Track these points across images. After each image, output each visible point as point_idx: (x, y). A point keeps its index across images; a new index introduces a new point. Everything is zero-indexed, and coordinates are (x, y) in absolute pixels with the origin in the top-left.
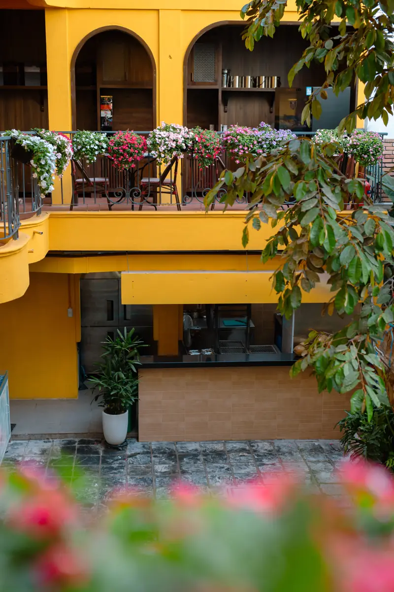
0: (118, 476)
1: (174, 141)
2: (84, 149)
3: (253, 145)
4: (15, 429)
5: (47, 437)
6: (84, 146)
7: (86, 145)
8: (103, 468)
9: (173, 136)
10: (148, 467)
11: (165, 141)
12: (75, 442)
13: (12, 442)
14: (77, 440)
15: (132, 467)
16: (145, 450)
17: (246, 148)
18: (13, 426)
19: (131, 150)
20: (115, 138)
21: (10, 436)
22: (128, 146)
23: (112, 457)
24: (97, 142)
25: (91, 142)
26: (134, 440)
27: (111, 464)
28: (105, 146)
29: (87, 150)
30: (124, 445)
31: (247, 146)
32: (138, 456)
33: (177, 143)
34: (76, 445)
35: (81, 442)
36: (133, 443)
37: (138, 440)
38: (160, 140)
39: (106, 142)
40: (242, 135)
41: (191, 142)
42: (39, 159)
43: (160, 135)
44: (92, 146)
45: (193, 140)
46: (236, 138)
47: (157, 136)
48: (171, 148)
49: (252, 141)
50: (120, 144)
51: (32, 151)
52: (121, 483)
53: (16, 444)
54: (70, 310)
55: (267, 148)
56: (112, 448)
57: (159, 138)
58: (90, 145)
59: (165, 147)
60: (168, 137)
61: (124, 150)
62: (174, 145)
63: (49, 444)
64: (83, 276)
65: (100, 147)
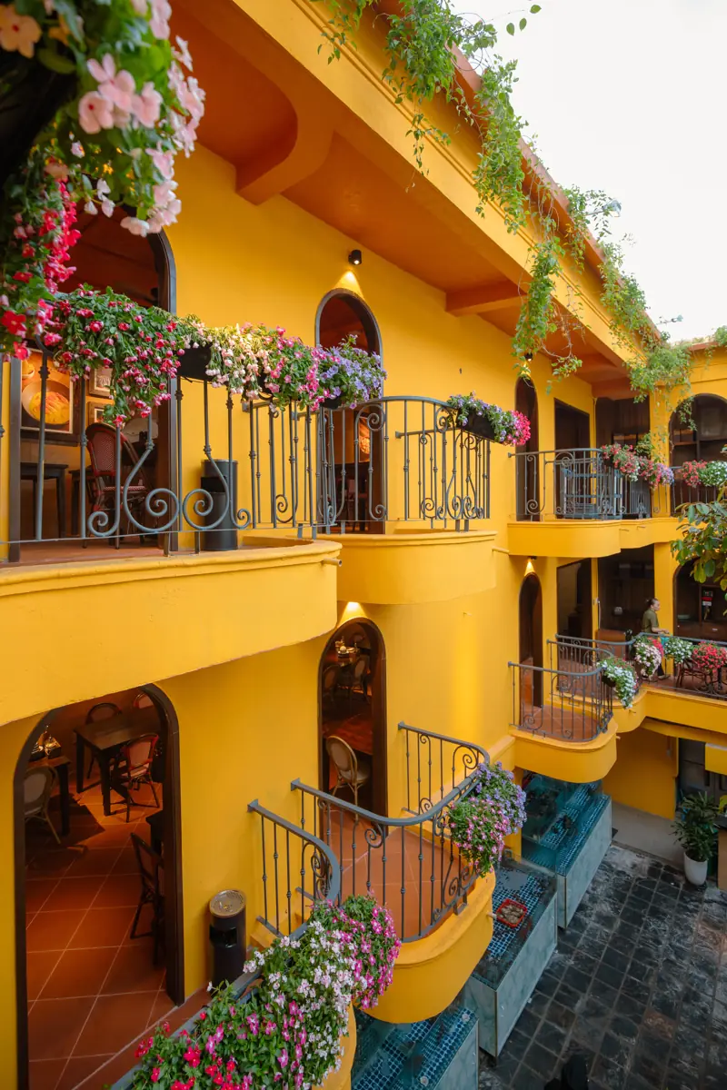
0: (690, 919)
4: (616, 836)
5: (640, 853)
8: (679, 905)
10: (720, 922)
12: (661, 866)
13: (612, 846)
14: (664, 864)
15: (705, 916)
16: (723, 900)
18: (614, 832)
20: (700, 648)
21: (610, 842)
23: (690, 896)
24: (683, 650)
26: (714, 884)
27: (687, 903)
28: (690, 653)
30: (703, 887)
32: (714, 904)
34: (662, 869)
35: (667, 868)
36: (713, 887)
37: (717, 885)
39: (691, 650)
42: (620, 688)
51: (615, 682)
52: (691, 930)
53: (615, 849)
54: (668, 752)
56: (691, 887)
61: (706, 659)
63: (640, 860)
64: (669, 737)
65: (686, 654)
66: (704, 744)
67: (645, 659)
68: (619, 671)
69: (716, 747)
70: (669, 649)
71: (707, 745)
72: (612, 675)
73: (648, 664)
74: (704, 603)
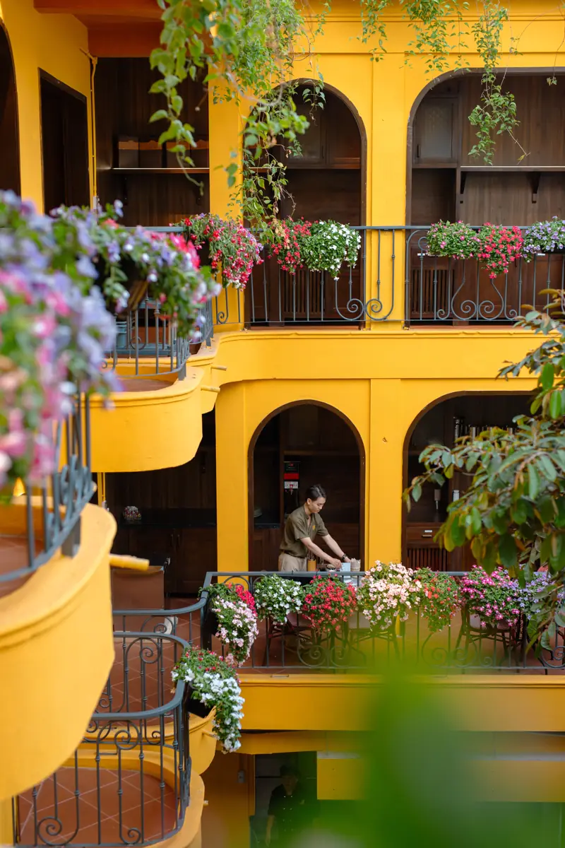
1: (395, 597)
2: (270, 608)
3: (506, 602)
6: (270, 603)
7: (274, 603)
9: (394, 590)
11: (382, 598)
17: (495, 607)
19: (336, 611)
22: (331, 605)
24: (288, 598)
25: (281, 599)
28: (299, 603)
29: (274, 609)
31: (498, 604)
33: (399, 601)
38: (375, 596)
39: (300, 596)
40: (490, 587)
41: (418, 599)
43: (375, 588)
44: (282, 605)
45: (420, 594)
46: (482, 591)
47: (371, 590)
48: (391, 608)
49: (504, 597)
50: (320, 601)
54: (241, 774)
55: (526, 607)
57: (374, 593)
58: (279, 603)
59: (382, 606)
60: (387, 591)
61: (326, 610)
62: (394, 603)
65: (293, 605)
66: (314, 754)
67: (235, 633)
68: (217, 684)
69: (332, 757)
70: (263, 600)
71: (319, 757)
72: (209, 696)
73: (240, 642)
74: (287, 485)
